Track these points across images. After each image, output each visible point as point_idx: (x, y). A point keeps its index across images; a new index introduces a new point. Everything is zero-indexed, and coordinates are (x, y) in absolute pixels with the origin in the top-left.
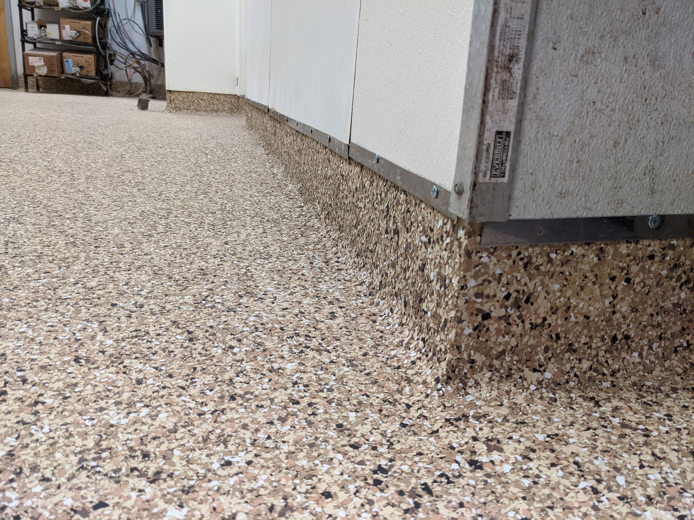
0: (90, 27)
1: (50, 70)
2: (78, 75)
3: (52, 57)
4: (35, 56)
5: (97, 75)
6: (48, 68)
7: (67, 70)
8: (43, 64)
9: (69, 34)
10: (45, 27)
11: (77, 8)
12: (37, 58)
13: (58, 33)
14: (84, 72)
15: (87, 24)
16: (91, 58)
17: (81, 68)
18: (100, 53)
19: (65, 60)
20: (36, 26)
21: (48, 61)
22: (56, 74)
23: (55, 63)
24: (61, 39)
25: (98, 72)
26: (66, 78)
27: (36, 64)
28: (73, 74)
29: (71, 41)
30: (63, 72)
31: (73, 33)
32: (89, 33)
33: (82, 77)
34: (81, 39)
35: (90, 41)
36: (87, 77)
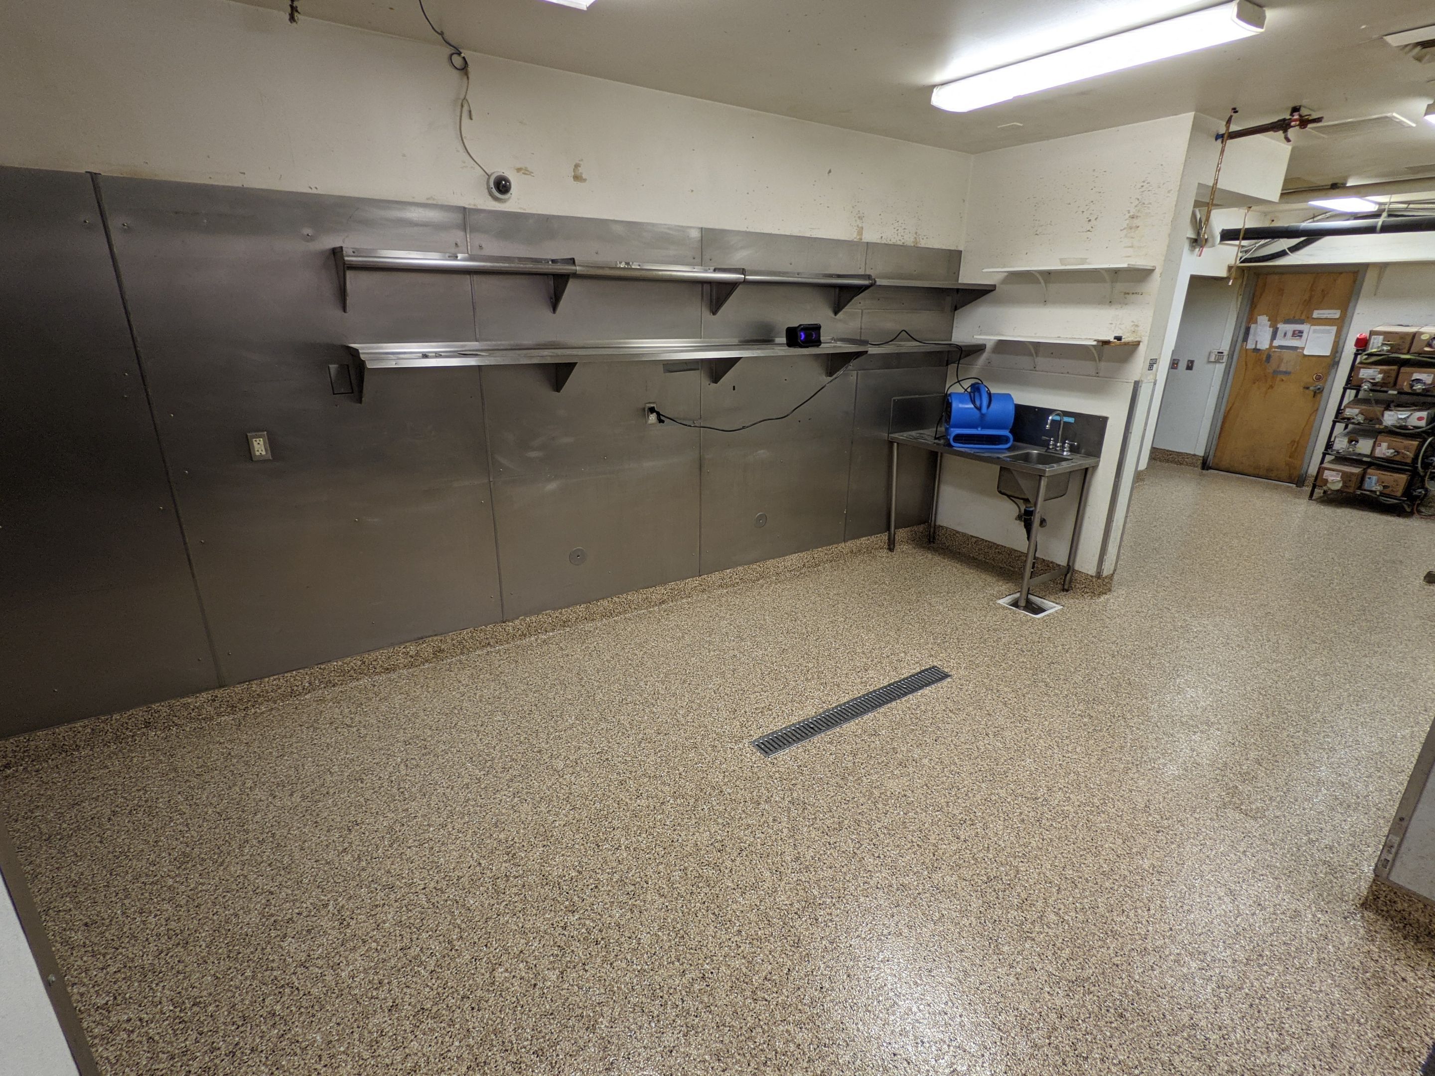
0: (1414, 448)
1: (1345, 485)
2: (1378, 493)
3: (1352, 474)
4: (1333, 470)
5: (1403, 495)
6: (1344, 482)
7: (1366, 486)
8: (1339, 479)
9: (1384, 451)
10: (1357, 442)
11: (1405, 428)
12: (1334, 473)
13: (1370, 449)
14: (1387, 491)
15: (1413, 445)
16: (1403, 478)
17: (1385, 487)
18: (1418, 474)
19: (1368, 476)
20: (1346, 440)
21: (1346, 477)
22: (1351, 490)
23: (1354, 479)
24: (1371, 455)
25: (1408, 492)
26: (1362, 494)
27: (1330, 479)
28: (1371, 491)
29: (1382, 458)
30: (1360, 488)
31: (1390, 453)
32: (1410, 455)
33: (1382, 494)
34: (1397, 458)
35: (1409, 461)
36: (1389, 496)
